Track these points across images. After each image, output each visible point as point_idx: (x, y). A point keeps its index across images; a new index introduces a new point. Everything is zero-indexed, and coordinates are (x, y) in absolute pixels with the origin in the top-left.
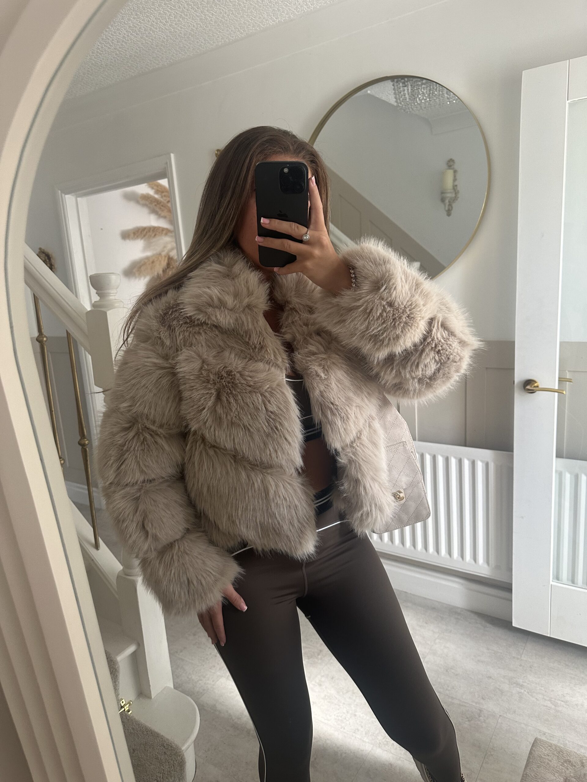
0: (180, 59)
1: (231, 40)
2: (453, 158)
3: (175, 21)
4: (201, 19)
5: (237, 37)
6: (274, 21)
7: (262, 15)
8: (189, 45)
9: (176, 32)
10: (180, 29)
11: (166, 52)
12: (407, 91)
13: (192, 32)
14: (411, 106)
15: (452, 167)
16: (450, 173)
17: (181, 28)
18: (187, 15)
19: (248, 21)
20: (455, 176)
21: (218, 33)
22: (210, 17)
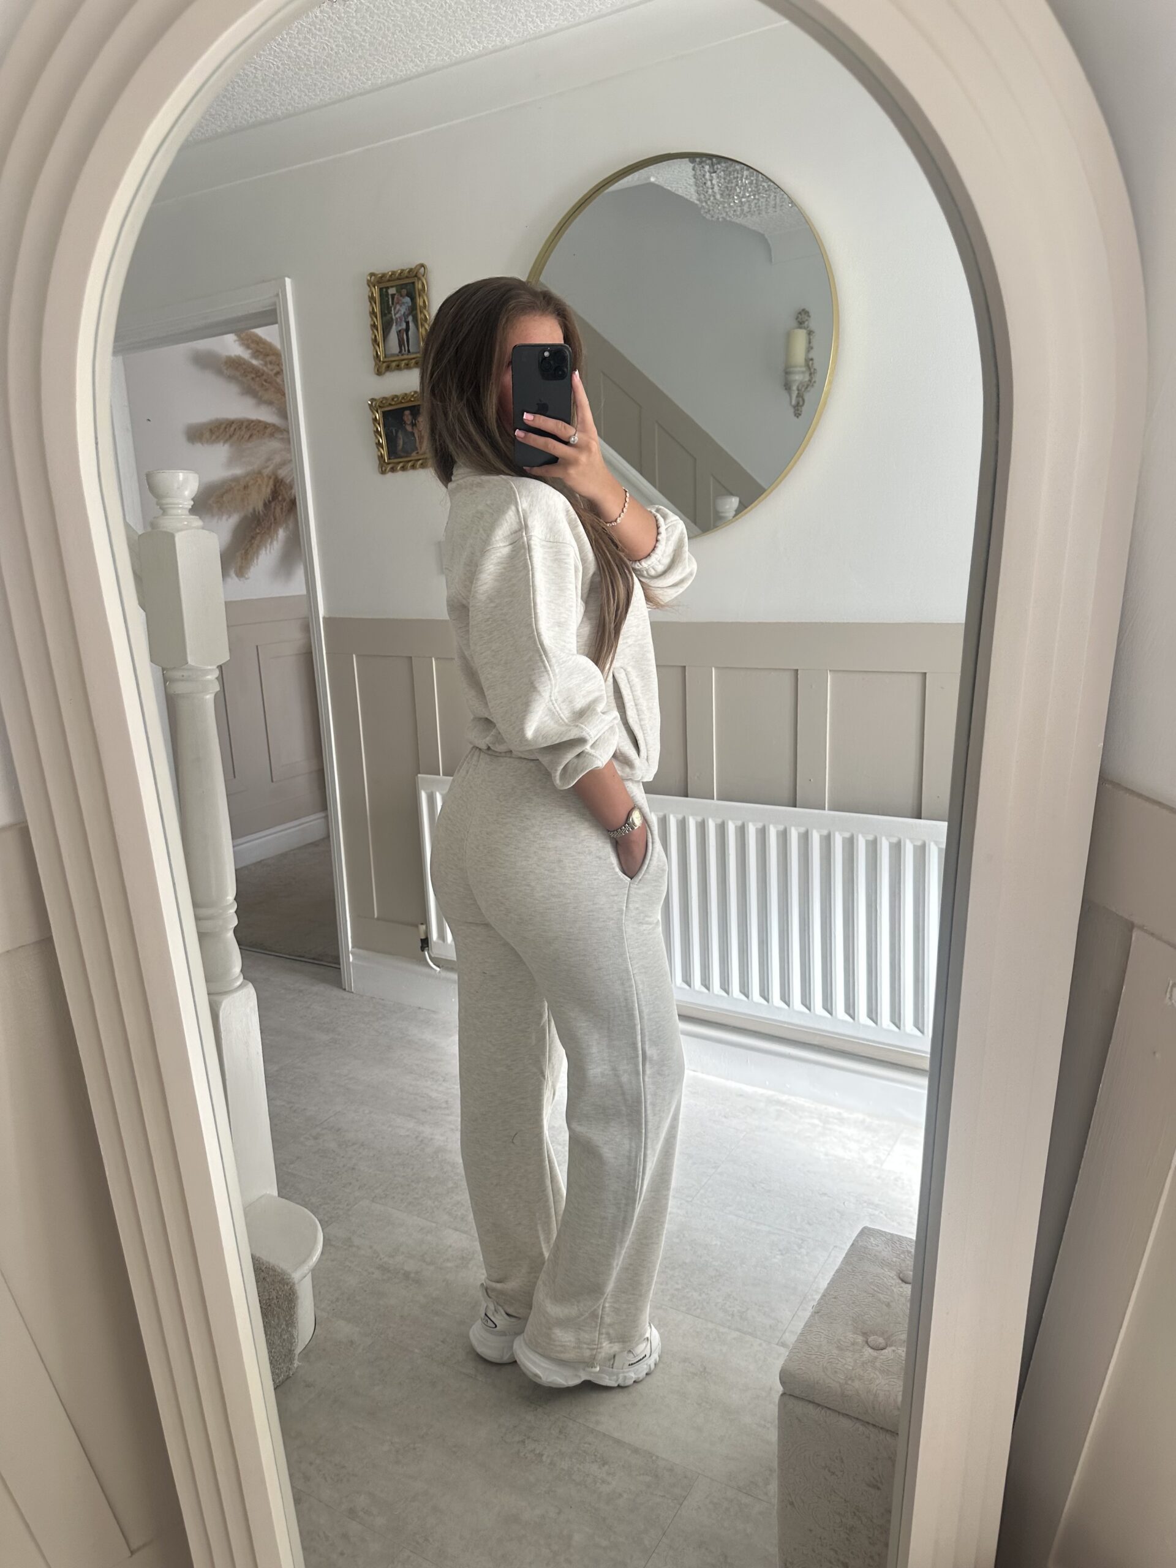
0: (306, 105)
1: (398, 77)
2: (807, 309)
3: (298, 38)
4: (345, 38)
5: (409, 72)
6: (475, 47)
7: (454, 36)
8: (323, 81)
9: (299, 57)
10: (307, 53)
11: (280, 92)
12: (715, 182)
13: (329, 59)
14: (724, 207)
15: (806, 323)
16: (801, 337)
17: (310, 51)
18: (320, 30)
19: (430, 45)
20: (810, 343)
21: (376, 64)
22: (361, 35)
